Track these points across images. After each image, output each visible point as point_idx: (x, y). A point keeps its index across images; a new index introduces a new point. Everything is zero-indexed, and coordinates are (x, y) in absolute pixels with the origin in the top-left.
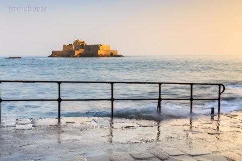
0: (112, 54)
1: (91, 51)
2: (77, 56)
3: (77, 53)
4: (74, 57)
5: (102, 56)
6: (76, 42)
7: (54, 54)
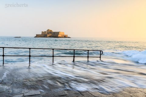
0: (65, 36)
1: (55, 35)
2: (48, 37)
3: (48, 35)
4: (47, 37)
5: (60, 37)
6: (48, 30)
7: (37, 36)
